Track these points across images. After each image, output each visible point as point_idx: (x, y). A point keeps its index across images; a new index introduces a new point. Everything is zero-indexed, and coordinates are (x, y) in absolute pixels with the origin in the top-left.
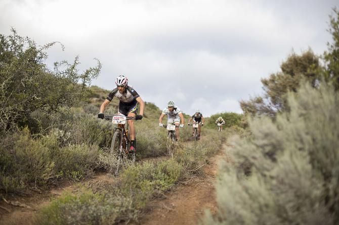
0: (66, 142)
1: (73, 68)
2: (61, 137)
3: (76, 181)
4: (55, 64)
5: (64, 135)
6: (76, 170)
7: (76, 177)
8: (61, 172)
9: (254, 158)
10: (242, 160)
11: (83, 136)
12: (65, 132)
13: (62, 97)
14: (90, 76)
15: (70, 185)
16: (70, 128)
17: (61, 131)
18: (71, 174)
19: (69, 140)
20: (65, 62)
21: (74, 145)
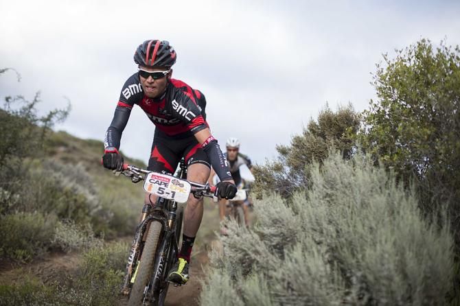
0: (12, 208)
1: (31, 106)
2: (5, 201)
3: (21, 263)
4: (7, 99)
5: (10, 198)
6: (21, 247)
7: (21, 257)
9: (257, 252)
11: (37, 201)
12: (13, 193)
13: (13, 144)
14: (54, 119)
15: (12, 269)
16: (21, 189)
17: (6, 192)
18: (14, 254)
19: (18, 204)
20: (20, 97)
21: (23, 213)
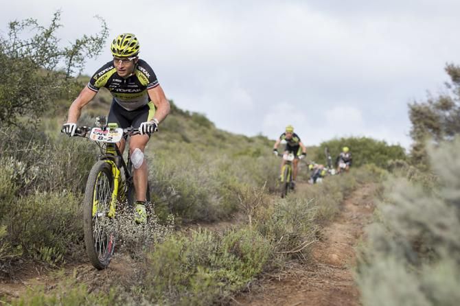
0: (30, 187)
1: (48, 34)
2: (19, 176)
3: (49, 266)
4: (12, 26)
5: (26, 172)
6: (49, 244)
7: (48, 258)
8: (19, 247)
9: (442, 226)
10: (416, 232)
11: (65, 175)
12: (28, 166)
13: (23, 93)
14: (83, 51)
15: (37, 275)
16: (40, 158)
17: (19, 164)
18: (38, 253)
19: (37, 181)
20: (32, 22)
21: (45, 193)
